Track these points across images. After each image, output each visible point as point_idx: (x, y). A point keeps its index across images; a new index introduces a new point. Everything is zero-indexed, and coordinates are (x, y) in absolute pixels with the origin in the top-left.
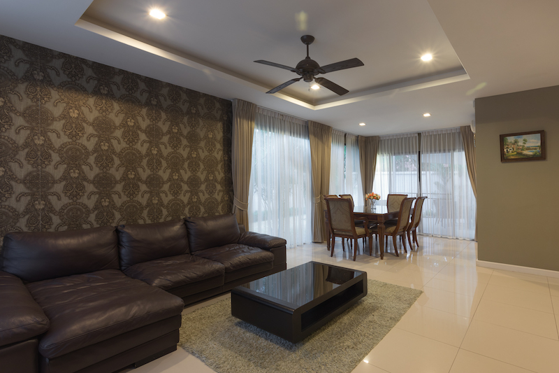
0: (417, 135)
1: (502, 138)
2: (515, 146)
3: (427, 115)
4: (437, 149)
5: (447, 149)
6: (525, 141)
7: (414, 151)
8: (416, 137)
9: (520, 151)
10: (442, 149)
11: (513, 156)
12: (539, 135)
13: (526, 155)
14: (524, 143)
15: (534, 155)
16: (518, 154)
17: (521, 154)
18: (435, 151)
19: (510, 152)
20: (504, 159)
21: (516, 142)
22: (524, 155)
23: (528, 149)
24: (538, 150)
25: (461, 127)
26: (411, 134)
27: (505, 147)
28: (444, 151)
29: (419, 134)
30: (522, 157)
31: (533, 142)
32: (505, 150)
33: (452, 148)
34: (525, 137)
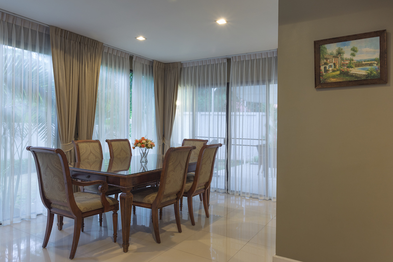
0: (225, 61)
1: (318, 46)
2: (338, 61)
4: (250, 80)
5: (261, 79)
6: (354, 50)
8: (224, 63)
9: (345, 69)
10: (255, 79)
11: (334, 77)
13: (355, 76)
14: (353, 55)
15: (368, 76)
16: (344, 73)
18: (247, 83)
19: (331, 72)
20: (320, 83)
21: (340, 53)
22: (352, 76)
23: (359, 64)
24: (376, 66)
26: (218, 59)
27: (323, 61)
28: (258, 83)
29: (229, 60)
30: (348, 79)
32: (322, 68)
33: (267, 78)
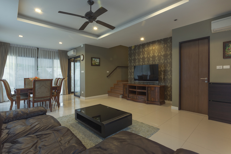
1: (92, 58)
3: (60, 43)
7: (35, 56)
8: (36, 49)
12: (99, 59)
14: (96, 61)
15: (98, 64)
17: (95, 64)
19: (93, 62)
20: (92, 65)
25: (59, 50)
26: (33, 47)
31: (98, 61)
34: (96, 59)
